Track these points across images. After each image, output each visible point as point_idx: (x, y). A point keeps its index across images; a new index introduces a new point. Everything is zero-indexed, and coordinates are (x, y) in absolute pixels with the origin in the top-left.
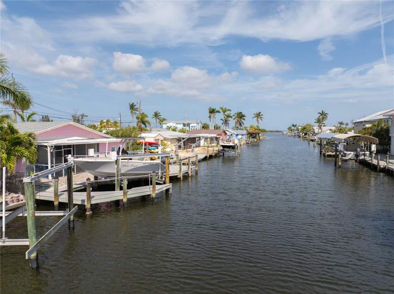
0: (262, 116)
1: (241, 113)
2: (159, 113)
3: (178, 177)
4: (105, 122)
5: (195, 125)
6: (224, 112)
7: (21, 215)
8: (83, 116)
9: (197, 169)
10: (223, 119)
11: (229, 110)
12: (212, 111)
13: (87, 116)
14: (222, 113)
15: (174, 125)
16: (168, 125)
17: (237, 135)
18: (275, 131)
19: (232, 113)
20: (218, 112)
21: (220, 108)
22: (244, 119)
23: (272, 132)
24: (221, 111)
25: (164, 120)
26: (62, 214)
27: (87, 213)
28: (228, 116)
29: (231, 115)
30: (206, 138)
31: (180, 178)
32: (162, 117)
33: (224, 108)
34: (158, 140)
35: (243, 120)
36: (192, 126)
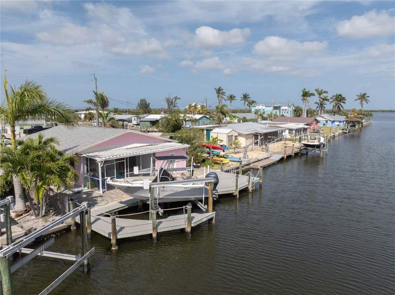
0: (368, 98)
1: (340, 95)
2: (248, 95)
3: (234, 194)
4: (193, 106)
5: (286, 108)
6: (320, 94)
7: (39, 254)
8: (176, 98)
9: (261, 181)
10: (318, 102)
11: (326, 92)
12: (306, 94)
13: (179, 99)
14: (317, 95)
15: (264, 107)
16: (257, 108)
17: (333, 122)
18: (387, 111)
19: (329, 96)
20: (313, 95)
21: (316, 90)
22: (344, 102)
23: (384, 111)
24: (315, 93)
25: (253, 102)
26: (74, 259)
27: (113, 248)
28: (325, 99)
29: (327, 98)
30: (290, 130)
31: (236, 196)
32: (252, 99)
33: (320, 90)
34: (232, 136)
35: (342, 103)
36: (283, 110)
